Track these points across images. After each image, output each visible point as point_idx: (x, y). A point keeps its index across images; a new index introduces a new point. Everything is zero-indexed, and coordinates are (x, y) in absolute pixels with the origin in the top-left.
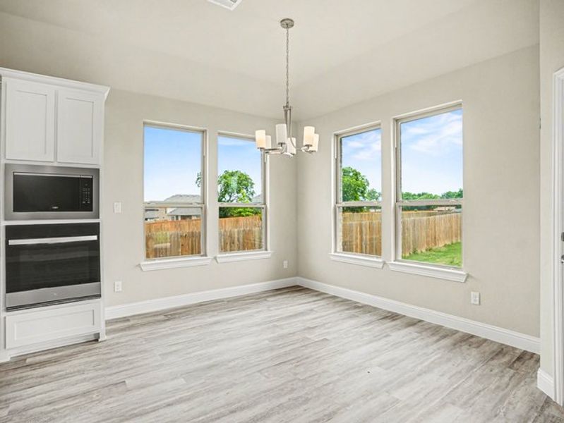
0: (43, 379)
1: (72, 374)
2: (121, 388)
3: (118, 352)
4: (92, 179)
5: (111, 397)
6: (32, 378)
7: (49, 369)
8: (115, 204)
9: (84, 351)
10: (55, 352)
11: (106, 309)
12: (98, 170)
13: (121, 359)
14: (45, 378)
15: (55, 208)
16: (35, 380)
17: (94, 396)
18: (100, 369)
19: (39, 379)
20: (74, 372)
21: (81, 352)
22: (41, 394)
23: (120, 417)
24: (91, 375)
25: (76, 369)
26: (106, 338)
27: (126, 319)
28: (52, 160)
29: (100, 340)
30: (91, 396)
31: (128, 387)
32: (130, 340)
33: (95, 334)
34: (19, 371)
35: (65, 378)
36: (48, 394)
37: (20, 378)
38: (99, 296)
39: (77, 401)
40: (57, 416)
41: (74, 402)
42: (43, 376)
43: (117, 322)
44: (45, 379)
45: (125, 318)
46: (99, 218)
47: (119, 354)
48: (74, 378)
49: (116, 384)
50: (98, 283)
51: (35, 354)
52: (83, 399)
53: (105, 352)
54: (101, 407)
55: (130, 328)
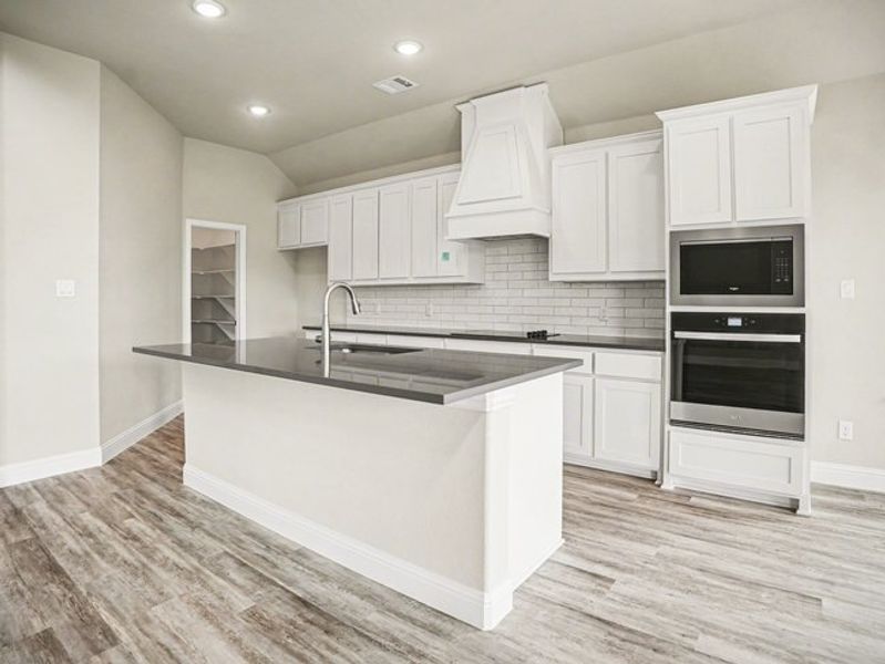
0: (703, 534)
1: (742, 546)
2: (811, 608)
3: (825, 545)
4: (791, 242)
5: (788, 612)
6: (692, 525)
7: (712, 523)
8: (844, 282)
9: (768, 520)
10: (729, 503)
11: (814, 464)
12: (802, 227)
13: (824, 558)
14: (707, 533)
15: (735, 289)
16: (693, 529)
17: (764, 595)
18: (786, 559)
19: (698, 531)
20: (746, 544)
21: (763, 519)
22: (695, 551)
23: (794, 654)
24: (771, 561)
25: (749, 541)
26: (810, 512)
27: (858, 494)
28: (729, 220)
29: (798, 512)
30: (758, 593)
31: (824, 613)
32: (854, 534)
33: (792, 500)
34: (680, 508)
35: (729, 546)
36: (703, 556)
37: (678, 518)
38: (801, 437)
39: (737, 588)
40: (705, 592)
41: (733, 587)
42: (705, 530)
43: (837, 493)
44: (706, 535)
45: (856, 491)
46: (803, 306)
47: (825, 549)
48: (743, 552)
49: (804, 596)
50: (799, 415)
51: (702, 494)
52: (746, 591)
53: (801, 535)
54: (768, 619)
55: (860, 512)
